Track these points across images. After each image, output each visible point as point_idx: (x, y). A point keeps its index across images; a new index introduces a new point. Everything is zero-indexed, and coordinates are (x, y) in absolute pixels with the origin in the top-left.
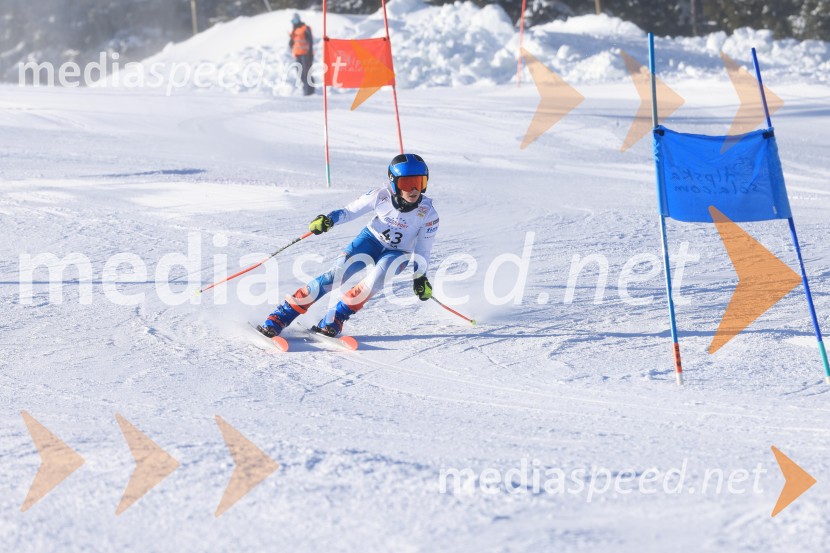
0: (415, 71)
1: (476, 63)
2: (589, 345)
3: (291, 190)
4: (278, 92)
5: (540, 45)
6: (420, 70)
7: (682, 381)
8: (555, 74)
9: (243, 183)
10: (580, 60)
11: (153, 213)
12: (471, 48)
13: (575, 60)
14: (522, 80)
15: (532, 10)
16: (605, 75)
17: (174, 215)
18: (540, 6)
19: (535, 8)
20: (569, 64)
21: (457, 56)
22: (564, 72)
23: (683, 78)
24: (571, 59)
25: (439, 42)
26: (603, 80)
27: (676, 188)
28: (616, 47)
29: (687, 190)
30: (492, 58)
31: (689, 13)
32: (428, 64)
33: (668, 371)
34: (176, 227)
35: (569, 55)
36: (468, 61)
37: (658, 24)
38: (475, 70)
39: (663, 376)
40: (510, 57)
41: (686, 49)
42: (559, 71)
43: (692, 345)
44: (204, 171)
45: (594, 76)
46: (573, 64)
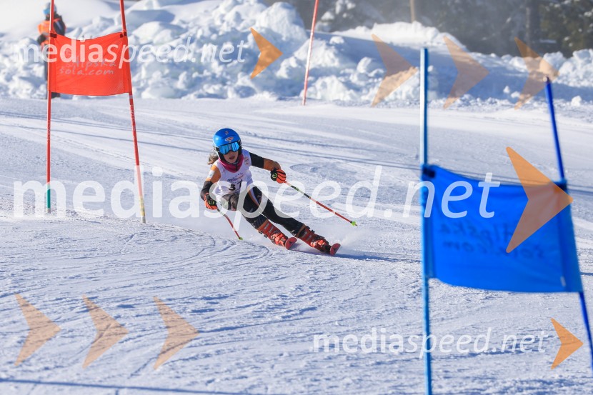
0: (183, 76)
4: (14, 93)
5: (336, 55)
6: (189, 76)
8: (352, 91)
10: (384, 78)
12: (254, 54)
13: (378, 76)
14: (312, 96)
15: (334, 12)
18: (344, 6)
19: (338, 9)
20: (370, 81)
22: (364, 91)
24: (372, 74)
25: (214, 43)
26: (408, 103)
29: (458, 248)
30: (278, 68)
31: (524, 26)
32: (200, 68)
35: (370, 70)
37: (484, 39)
38: (253, 79)
40: (300, 67)
42: (358, 89)
45: (399, 97)
46: (376, 80)
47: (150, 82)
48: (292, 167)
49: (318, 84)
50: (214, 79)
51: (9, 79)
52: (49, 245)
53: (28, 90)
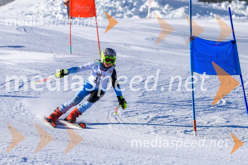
1: (133, 10)
2: (163, 119)
3: (56, 55)
5: (158, 4)
6: (112, 12)
7: (196, 135)
8: (163, 15)
9: (38, 52)
10: (173, 10)
11: (2, 62)
12: (132, 4)
13: (171, 10)
14: (151, 17)
16: (182, 16)
17: (10, 63)
20: (169, 11)
21: (126, 7)
22: (167, 15)
23: (211, 18)
24: (169, 9)
26: (181, 18)
27: (198, 61)
28: (187, 6)
29: (202, 62)
30: (140, 8)
32: (115, 9)
33: (191, 131)
34: (10, 67)
35: (169, 8)
36: (130, 9)
38: (132, 12)
39: (189, 133)
40: (147, 8)
41: (213, 8)
42: (165, 14)
43: (202, 121)
44: (24, 47)
45: (178, 16)
46: (170, 11)
47: (100, 14)
48: (146, 39)
49: (153, 13)
50: (120, 12)
51: (56, 14)
52: (71, 65)
53: (62, 17)
